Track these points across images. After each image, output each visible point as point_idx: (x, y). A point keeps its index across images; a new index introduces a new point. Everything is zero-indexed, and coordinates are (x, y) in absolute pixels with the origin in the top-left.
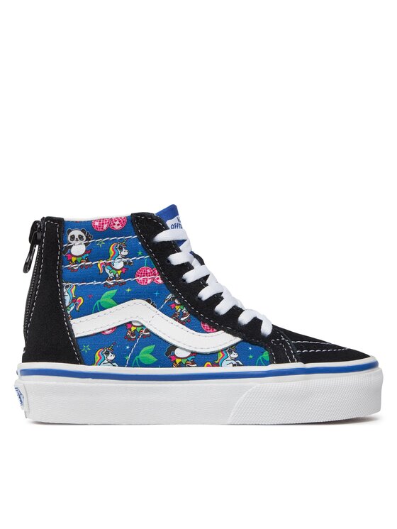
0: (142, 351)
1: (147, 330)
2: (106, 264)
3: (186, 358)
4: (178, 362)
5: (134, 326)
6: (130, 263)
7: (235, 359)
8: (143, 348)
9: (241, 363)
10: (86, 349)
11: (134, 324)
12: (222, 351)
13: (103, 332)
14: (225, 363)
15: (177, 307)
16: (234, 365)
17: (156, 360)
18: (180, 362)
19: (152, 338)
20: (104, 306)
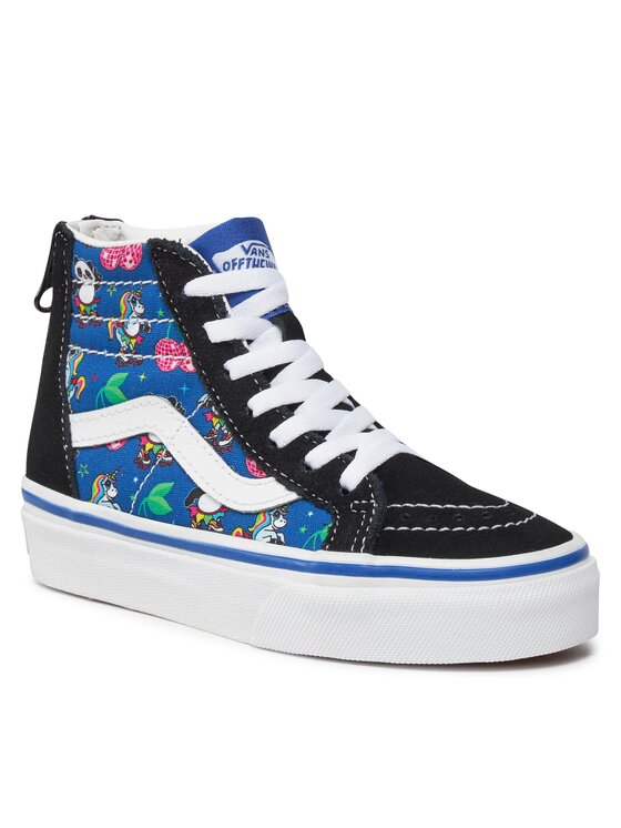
0: (154, 490)
1: (168, 454)
2: (118, 324)
3: (212, 514)
4: (198, 520)
5: (152, 442)
6: (147, 328)
7: (278, 530)
8: (155, 484)
9: (283, 540)
10: (83, 470)
11: (151, 438)
12: (264, 512)
13: (109, 444)
14: (262, 533)
15: (215, 421)
16: (272, 541)
17: (170, 509)
18: (202, 521)
19: (172, 470)
20: (110, 399)
